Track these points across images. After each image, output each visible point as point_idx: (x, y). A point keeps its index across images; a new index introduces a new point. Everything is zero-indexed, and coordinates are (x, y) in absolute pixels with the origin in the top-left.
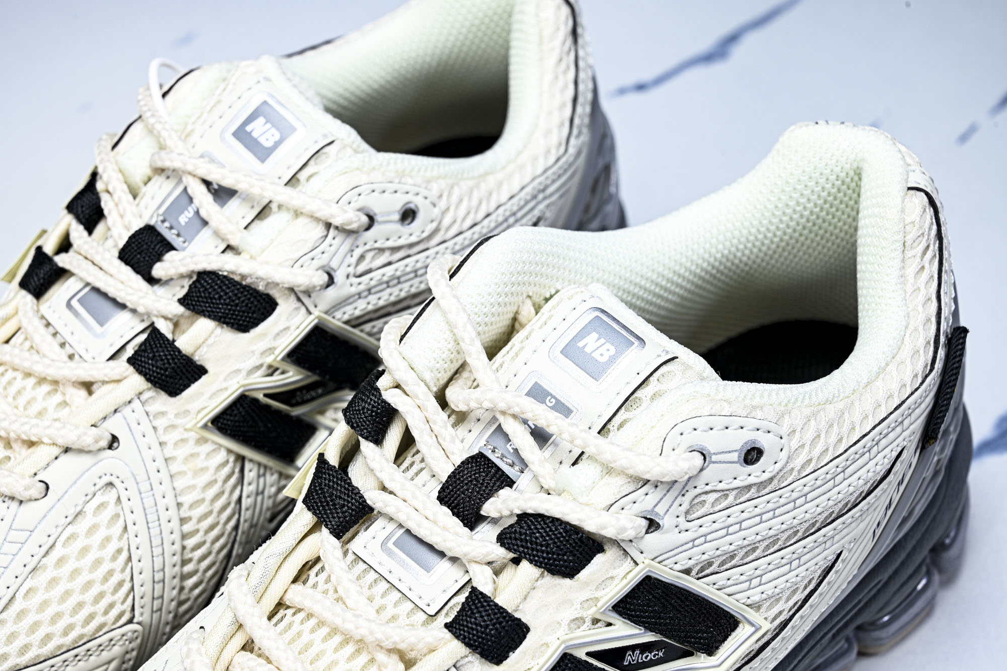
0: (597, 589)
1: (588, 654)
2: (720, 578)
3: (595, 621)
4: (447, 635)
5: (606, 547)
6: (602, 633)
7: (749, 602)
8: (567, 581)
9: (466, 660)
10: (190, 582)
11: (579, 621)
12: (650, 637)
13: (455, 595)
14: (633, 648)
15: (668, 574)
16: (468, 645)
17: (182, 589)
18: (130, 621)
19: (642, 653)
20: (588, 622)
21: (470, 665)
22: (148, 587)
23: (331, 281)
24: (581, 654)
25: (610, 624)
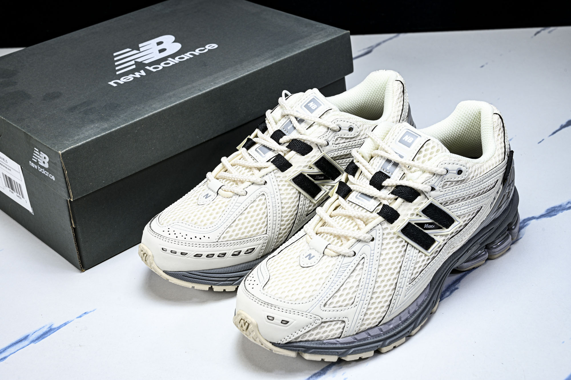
0: (418, 205)
1: (415, 223)
2: (450, 207)
3: (417, 215)
4: (378, 215)
5: (421, 194)
6: (418, 218)
7: (457, 215)
8: (410, 203)
9: (383, 222)
10: (283, 228)
11: (412, 214)
12: (430, 221)
13: (377, 206)
14: (427, 223)
15: (437, 204)
16: (384, 218)
17: (280, 229)
18: (266, 234)
19: (429, 225)
20: (415, 215)
21: (384, 224)
22: (271, 225)
23: (328, 144)
24: (413, 223)
25: (421, 216)
